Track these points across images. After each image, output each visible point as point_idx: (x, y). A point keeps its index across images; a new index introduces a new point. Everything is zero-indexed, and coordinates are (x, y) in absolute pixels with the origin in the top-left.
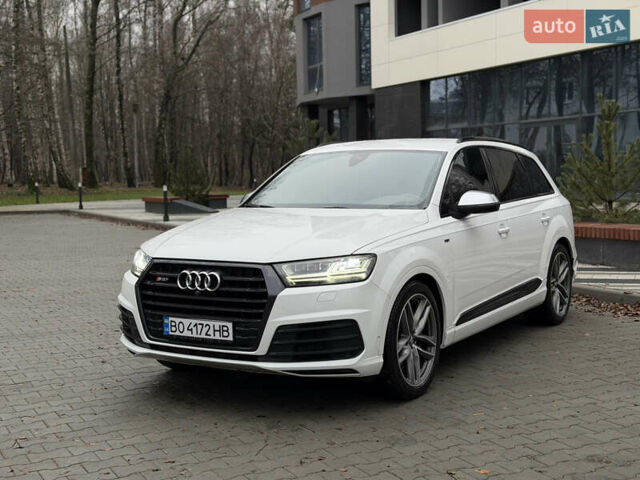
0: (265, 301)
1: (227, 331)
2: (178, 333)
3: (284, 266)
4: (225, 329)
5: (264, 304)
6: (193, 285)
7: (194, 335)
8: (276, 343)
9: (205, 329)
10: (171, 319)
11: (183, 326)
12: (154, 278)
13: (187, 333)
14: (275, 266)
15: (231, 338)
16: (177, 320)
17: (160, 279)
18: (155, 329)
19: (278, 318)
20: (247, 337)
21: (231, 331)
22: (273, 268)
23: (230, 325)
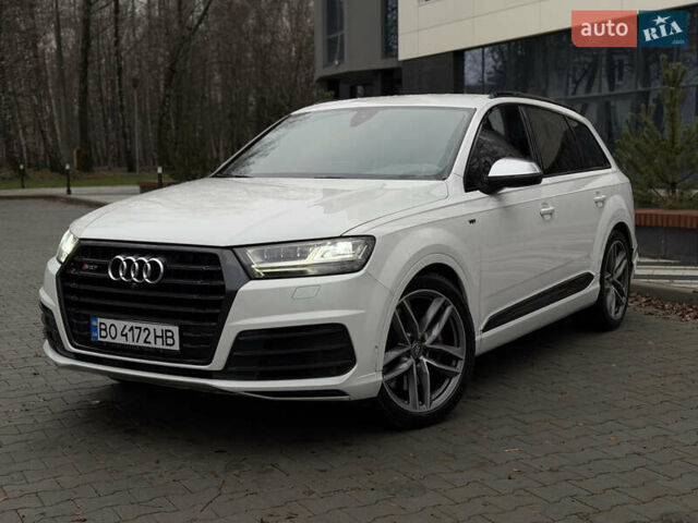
0: (222, 297)
1: (172, 337)
2: (108, 339)
3: (250, 251)
4: (169, 334)
5: (221, 301)
6: (128, 275)
7: (130, 342)
8: (235, 353)
9: (144, 335)
10: (100, 320)
11: (116, 330)
12: (80, 266)
13: (120, 340)
14: (236, 250)
15: (176, 347)
16: (108, 322)
17: (86, 266)
18: (81, 333)
19: (239, 321)
20: (198, 346)
21: (177, 337)
22: (235, 254)
23: (175, 330)
